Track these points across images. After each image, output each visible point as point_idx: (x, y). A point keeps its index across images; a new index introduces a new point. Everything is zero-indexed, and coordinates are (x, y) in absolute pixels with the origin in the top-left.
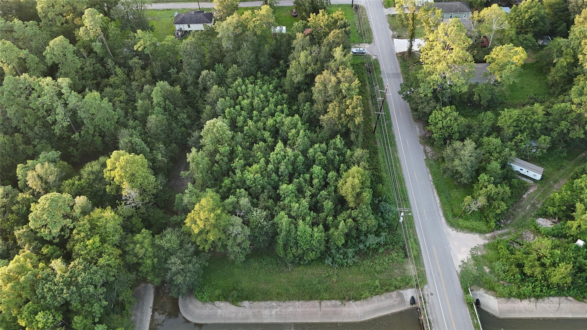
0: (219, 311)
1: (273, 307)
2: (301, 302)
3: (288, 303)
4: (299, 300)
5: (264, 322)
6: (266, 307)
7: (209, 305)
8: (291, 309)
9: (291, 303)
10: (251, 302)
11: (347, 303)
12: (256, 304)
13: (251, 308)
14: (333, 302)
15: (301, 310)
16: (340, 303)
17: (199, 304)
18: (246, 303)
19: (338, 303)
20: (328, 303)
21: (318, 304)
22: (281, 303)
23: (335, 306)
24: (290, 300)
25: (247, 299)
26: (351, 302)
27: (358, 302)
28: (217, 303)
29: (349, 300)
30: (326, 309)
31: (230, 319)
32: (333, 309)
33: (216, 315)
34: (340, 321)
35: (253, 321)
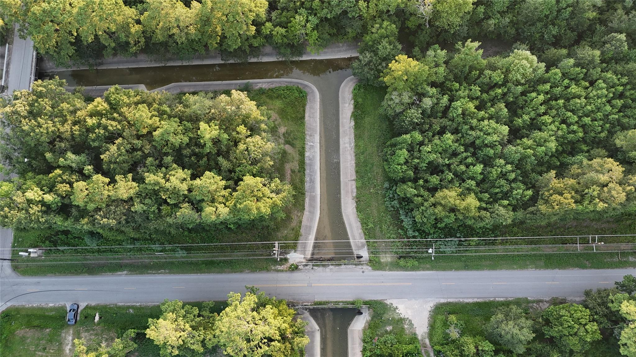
0: (347, 105)
1: (350, 144)
2: (354, 165)
3: (353, 154)
4: (356, 163)
5: (340, 139)
6: (350, 139)
7: (351, 96)
8: (349, 158)
9: (354, 158)
10: (354, 127)
11: (355, 201)
12: (353, 131)
13: (350, 128)
14: (355, 190)
15: (349, 165)
16: (354, 196)
17: (352, 89)
18: (353, 123)
19: (355, 194)
20: (354, 187)
21: (353, 179)
22: (353, 150)
23: (352, 192)
24: (356, 155)
25: (356, 123)
26: (355, 205)
27: (355, 209)
28: (353, 102)
29: (356, 202)
30: (350, 185)
31: (342, 114)
32: (350, 190)
33: (345, 103)
34: (342, 197)
35: (341, 131)
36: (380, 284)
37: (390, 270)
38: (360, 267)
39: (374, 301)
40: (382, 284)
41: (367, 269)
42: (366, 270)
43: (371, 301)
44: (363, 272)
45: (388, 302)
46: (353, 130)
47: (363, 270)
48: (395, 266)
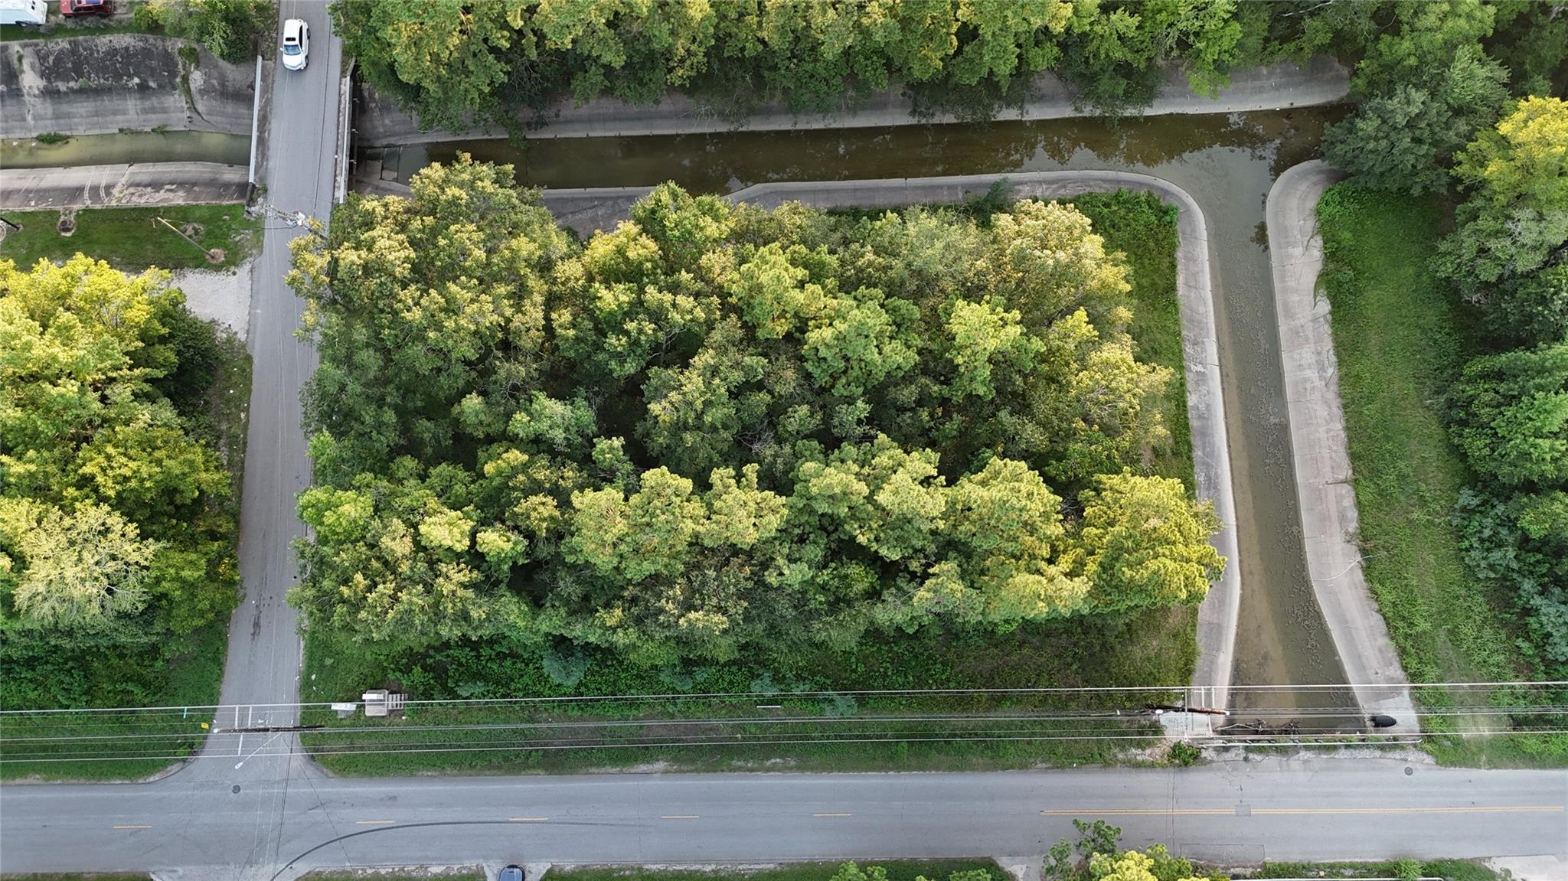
0: (1298, 251)
1: (1322, 369)
2: (1343, 435)
3: (1335, 403)
4: (1347, 429)
5: (1284, 356)
6: (1319, 354)
7: (1310, 224)
8: (1322, 412)
9: (1338, 412)
10: (1329, 317)
11: (1355, 548)
12: (1326, 329)
13: (1315, 320)
14: (1353, 514)
15: (1323, 435)
16: (1351, 530)
17: (1311, 203)
18: (1325, 306)
19: (1353, 526)
20: (1349, 502)
21: (1342, 477)
22: (1334, 388)
23: (1343, 518)
24: (1345, 406)
25: (1336, 306)
26: (1359, 558)
27: (1359, 576)
28: (1318, 241)
29: (1364, 552)
30: (1331, 496)
31: (1283, 278)
32: (1334, 514)
33: (1288, 244)
34: (1306, 532)
35: (1283, 328)
36: (1463, 810)
37: (1492, 765)
38: (1398, 755)
39: (1453, 862)
40: (1473, 810)
41: (1421, 761)
42: (1418, 766)
43: (1442, 862)
44: (1409, 772)
45: (1496, 866)
46: (1326, 327)
47: (1409, 765)
48: (1508, 753)
